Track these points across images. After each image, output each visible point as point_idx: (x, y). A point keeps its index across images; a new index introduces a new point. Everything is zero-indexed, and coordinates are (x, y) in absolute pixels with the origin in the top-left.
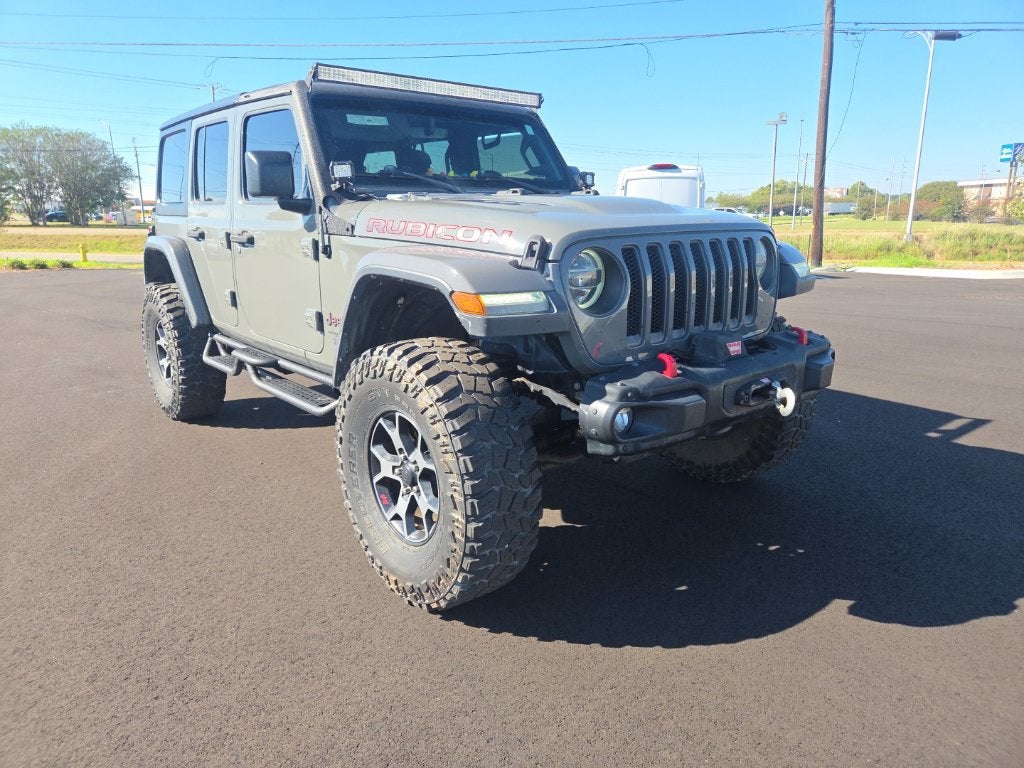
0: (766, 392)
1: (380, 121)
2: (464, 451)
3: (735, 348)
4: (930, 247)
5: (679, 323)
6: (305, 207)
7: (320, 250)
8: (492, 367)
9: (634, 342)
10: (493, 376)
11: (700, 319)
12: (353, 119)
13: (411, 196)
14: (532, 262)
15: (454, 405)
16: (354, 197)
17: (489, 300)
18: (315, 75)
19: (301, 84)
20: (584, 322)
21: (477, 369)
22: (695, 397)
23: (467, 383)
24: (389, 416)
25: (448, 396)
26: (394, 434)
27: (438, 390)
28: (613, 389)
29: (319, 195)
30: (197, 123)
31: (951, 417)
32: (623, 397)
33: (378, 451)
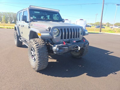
0: (77, 47)
1: (39, 12)
2: (38, 52)
3: (75, 42)
4: (115, 31)
5: (68, 38)
6: (28, 22)
7: (29, 27)
8: (44, 42)
9: (62, 40)
10: (44, 43)
11: (71, 38)
12: (35, 12)
13: (40, 21)
14: (48, 30)
15: (37, 46)
16: (33, 21)
17: (42, 34)
18: (30, 7)
19: (28, 8)
20: (55, 37)
21: (42, 42)
22: (67, 47)
23: (40, 44)
24: (32, 47)
25: (37, 45)
26: (33, 49)
27: (36, 45)
28: (56, 46)
29: (29, 21)
30: (20, 12)
31: (109, 51)
32: (57, 47)
33: (32, 51)
